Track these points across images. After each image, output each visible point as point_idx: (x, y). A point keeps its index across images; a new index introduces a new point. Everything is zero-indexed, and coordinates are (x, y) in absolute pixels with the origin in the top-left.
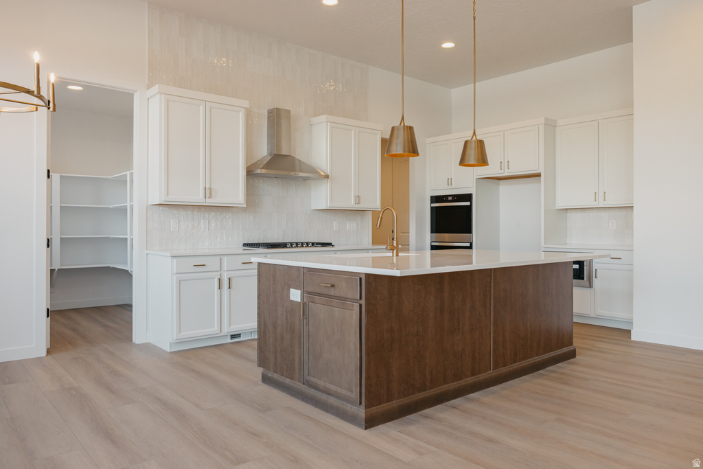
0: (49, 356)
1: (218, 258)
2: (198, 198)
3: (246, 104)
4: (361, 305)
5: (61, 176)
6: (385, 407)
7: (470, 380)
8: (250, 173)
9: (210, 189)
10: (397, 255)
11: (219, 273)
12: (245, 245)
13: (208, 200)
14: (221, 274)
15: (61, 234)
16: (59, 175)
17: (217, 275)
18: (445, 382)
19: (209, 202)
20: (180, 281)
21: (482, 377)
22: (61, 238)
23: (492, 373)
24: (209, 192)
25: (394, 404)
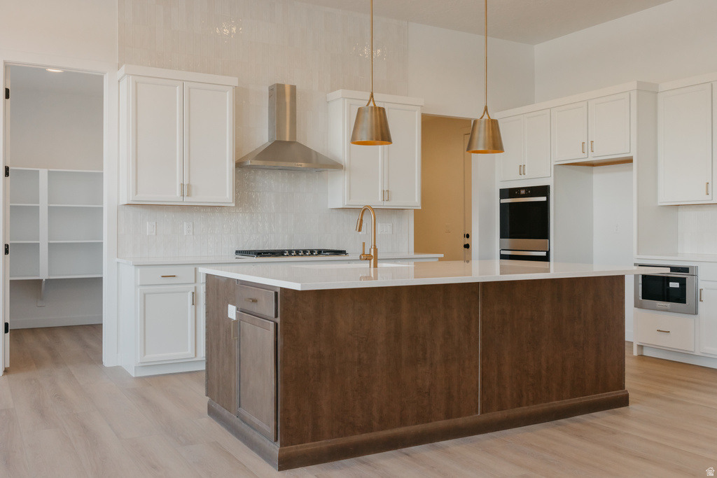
0: (6, 376)
1: (192, 268)
2: (175, 197)
3: (234, 81)
4: (276, 325)
5: (49, 172)
6: (309, 446)
7: (442, 423)
8: (239, 165)
9: (189, 185)
10: (375, 266)
11: (193, 286)
12: (238, 252)
13: (186, 199)
14: (195, 287)
15: (49, 239)
16: (46, 171)
17: (191, 288)
18: (403, 422)
19: (188, 201)
20: (145, 295)
21: (461, 421)
22: (49, 244)
23: (479, 417)
24: (186, 189)
25: (323, 444)
